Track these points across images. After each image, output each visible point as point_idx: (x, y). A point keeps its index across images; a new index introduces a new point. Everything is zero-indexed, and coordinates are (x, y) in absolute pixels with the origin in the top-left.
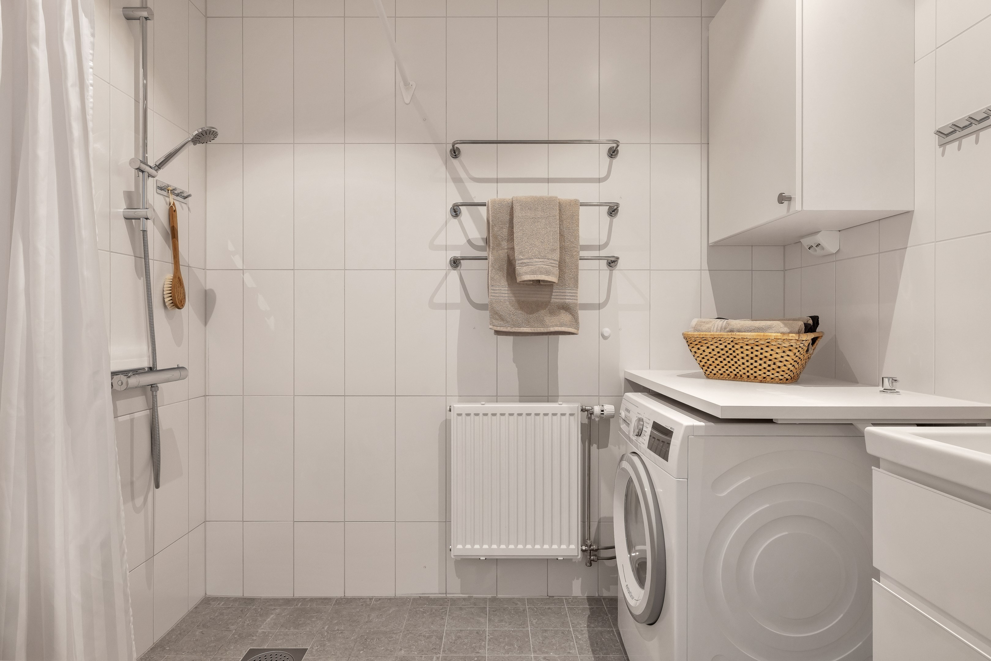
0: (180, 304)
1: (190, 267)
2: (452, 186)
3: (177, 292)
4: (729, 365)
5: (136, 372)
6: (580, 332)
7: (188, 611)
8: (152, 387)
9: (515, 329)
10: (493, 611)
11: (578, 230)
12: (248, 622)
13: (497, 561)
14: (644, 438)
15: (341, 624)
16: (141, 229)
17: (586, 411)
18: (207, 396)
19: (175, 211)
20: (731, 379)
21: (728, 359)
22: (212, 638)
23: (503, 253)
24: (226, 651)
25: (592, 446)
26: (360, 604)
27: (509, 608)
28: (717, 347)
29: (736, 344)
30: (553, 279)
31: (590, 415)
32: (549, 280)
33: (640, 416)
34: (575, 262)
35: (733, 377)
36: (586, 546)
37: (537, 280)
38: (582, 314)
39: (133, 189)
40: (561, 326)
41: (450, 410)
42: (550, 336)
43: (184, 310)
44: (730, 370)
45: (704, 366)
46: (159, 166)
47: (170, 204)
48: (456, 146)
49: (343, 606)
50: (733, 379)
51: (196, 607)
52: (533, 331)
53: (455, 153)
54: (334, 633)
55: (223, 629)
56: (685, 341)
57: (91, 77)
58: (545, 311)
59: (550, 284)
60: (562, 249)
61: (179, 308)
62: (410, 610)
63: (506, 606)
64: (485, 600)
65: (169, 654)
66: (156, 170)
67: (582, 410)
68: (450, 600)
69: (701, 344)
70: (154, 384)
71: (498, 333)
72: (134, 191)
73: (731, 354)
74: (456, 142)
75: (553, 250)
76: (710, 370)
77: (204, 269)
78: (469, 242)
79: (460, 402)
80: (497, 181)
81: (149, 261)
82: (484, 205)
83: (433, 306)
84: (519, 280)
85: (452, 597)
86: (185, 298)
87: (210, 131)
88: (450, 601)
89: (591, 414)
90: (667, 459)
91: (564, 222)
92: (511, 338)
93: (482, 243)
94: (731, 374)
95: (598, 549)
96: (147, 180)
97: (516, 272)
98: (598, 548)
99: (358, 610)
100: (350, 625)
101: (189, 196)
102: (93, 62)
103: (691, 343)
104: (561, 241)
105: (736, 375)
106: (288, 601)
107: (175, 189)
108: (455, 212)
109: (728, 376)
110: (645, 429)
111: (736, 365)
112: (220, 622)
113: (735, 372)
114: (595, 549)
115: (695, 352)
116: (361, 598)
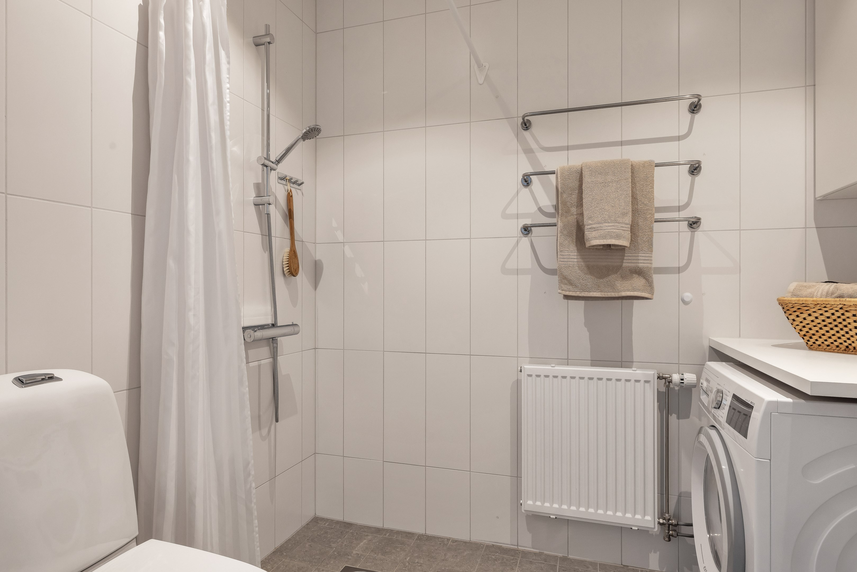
0: (294, 272)
1: (304, 242)
2: (523, 157)
3: (293, 263)
4: (838, 335)
5: (262, 327)
6: (655, 297)
7: (302, 526)
8: (272, 340)
9: (584, 294)
10: (563, 570)
11: (653, 192)
12: (346, 543)
13: (568, 521)
14: (723, 411)
15: (421, 558)
16: (266, 213)
17: (663, 379)
18: (316, 348)
19: (291, 196)
20: (842, 351)
21: (836, 329)
22: (318, 551)
23: (572, 219)
24: (327, 564)
25: (671, 416)
26: (438, 543)
27: (580, 570)
28: (821, 314)
29: (847, 311)
30: (624, 242)
31: (667, 383)
32: (620, 244)
33: (720, 388)
34: (649, 225)
35: (843, 349)
36: (664, 519)
37: (608, 245)
38: (656, 278)
39: (260, 181)
40: (634, 290)
41: (521, 371)
42: (624, 301)
43: (299, 277)
44: (839, 341)
45: (805, 335)
46: (278, 161)
47: (288, 191)
48: (526, 118)
49: (424, 542)
50: (844, 352)
51: (308, 524)
52: (604, 296)
53: (526, 125)
54: (414, 565)
55: (326, 545)
56: (780, 308)
57: (228, 96)
58: (616, 275)
59: (621, 249)
60: (635, 212)
61: (294, 276)
62: (483, 556)
63: (576, 567)
64: (556, 557)
65: (286, 559)
66: (276, 165)
67: (659, 378)
68: (521, 552)
69: (800, 311)
70: (275, 338)
71: (567, 297)
72: (261, 182)
73: (840, 323)
74: (526, 115)
75: (624, 214)
76: (812, 340)
77: (314, 243)
78: (540, 209)
79: (531, 363)
80: (568, 148)
81: (271, 238)
82: (553, 173)
83: (505, 271)
84: (588, 245)
85: (524, 550)
86: (298, 267)
87: (315, 129)
88: (521, 554)
89: (669, 382)
90: (745, 436)
91: (637, 184)
92: (582, 303)
93: (552, 210)
94: (841, 346)
95: (678, 525)
96: (270, 174)
97: (585, 237)
98: (678, 523)
99: (436, 548)
100: (429, 560)
101: (302, 183)
102: (229, 84)
103: (788, 310)
104: (634, 203)
105: (847, 347)
106: (378, 531)
107: (292, 179)
108: (526, 181)
109: (837, 347)
110: (724, 402)
111: (848, 336)
112: (325, 540)
113: (846, 344)
114: (674, 524)
115: (794, 320)
116: (440, 538)
